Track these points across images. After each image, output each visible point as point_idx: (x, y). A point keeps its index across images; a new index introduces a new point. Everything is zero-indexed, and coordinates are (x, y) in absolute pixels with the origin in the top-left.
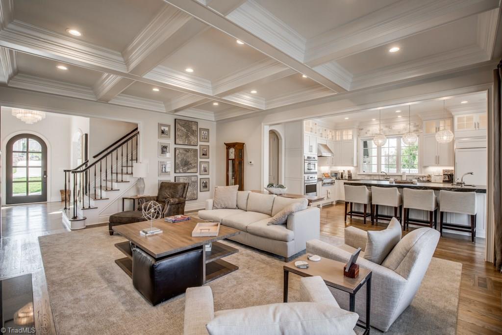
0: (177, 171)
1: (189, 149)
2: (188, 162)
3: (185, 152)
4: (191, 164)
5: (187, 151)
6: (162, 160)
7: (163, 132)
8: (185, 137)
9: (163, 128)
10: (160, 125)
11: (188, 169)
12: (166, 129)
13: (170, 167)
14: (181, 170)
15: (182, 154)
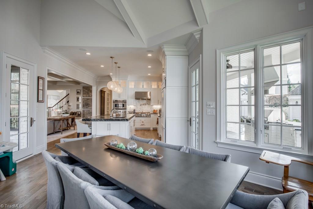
0: (84, 108)
1: (89, 99)
2: (89, 104)
3: (87, 100)
4: (90, 105)
5: (88, 99)
6: (78, 103)
7: (78, 92)
8: (87, 94)
9: (78, 91)
10: (77, 90)
11: (88, 107)
12: (79, 91)
13: (81, 106)
14: (85, 107)
15: (85, 101)
